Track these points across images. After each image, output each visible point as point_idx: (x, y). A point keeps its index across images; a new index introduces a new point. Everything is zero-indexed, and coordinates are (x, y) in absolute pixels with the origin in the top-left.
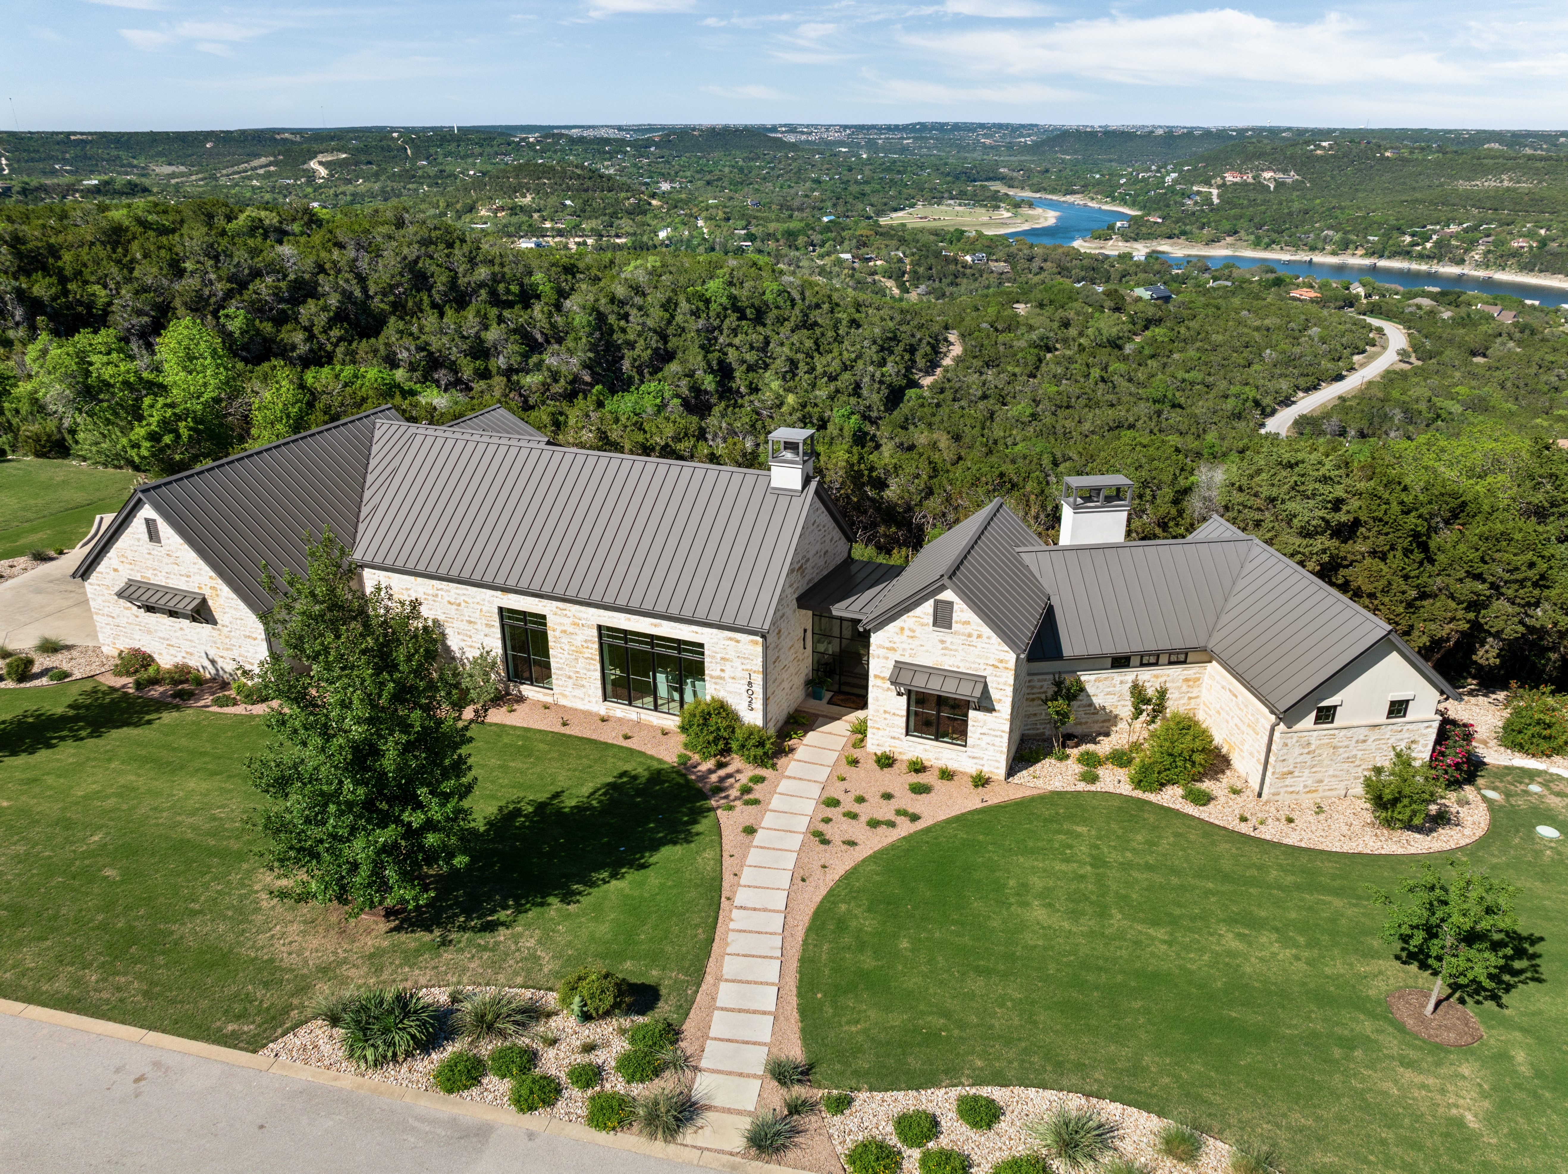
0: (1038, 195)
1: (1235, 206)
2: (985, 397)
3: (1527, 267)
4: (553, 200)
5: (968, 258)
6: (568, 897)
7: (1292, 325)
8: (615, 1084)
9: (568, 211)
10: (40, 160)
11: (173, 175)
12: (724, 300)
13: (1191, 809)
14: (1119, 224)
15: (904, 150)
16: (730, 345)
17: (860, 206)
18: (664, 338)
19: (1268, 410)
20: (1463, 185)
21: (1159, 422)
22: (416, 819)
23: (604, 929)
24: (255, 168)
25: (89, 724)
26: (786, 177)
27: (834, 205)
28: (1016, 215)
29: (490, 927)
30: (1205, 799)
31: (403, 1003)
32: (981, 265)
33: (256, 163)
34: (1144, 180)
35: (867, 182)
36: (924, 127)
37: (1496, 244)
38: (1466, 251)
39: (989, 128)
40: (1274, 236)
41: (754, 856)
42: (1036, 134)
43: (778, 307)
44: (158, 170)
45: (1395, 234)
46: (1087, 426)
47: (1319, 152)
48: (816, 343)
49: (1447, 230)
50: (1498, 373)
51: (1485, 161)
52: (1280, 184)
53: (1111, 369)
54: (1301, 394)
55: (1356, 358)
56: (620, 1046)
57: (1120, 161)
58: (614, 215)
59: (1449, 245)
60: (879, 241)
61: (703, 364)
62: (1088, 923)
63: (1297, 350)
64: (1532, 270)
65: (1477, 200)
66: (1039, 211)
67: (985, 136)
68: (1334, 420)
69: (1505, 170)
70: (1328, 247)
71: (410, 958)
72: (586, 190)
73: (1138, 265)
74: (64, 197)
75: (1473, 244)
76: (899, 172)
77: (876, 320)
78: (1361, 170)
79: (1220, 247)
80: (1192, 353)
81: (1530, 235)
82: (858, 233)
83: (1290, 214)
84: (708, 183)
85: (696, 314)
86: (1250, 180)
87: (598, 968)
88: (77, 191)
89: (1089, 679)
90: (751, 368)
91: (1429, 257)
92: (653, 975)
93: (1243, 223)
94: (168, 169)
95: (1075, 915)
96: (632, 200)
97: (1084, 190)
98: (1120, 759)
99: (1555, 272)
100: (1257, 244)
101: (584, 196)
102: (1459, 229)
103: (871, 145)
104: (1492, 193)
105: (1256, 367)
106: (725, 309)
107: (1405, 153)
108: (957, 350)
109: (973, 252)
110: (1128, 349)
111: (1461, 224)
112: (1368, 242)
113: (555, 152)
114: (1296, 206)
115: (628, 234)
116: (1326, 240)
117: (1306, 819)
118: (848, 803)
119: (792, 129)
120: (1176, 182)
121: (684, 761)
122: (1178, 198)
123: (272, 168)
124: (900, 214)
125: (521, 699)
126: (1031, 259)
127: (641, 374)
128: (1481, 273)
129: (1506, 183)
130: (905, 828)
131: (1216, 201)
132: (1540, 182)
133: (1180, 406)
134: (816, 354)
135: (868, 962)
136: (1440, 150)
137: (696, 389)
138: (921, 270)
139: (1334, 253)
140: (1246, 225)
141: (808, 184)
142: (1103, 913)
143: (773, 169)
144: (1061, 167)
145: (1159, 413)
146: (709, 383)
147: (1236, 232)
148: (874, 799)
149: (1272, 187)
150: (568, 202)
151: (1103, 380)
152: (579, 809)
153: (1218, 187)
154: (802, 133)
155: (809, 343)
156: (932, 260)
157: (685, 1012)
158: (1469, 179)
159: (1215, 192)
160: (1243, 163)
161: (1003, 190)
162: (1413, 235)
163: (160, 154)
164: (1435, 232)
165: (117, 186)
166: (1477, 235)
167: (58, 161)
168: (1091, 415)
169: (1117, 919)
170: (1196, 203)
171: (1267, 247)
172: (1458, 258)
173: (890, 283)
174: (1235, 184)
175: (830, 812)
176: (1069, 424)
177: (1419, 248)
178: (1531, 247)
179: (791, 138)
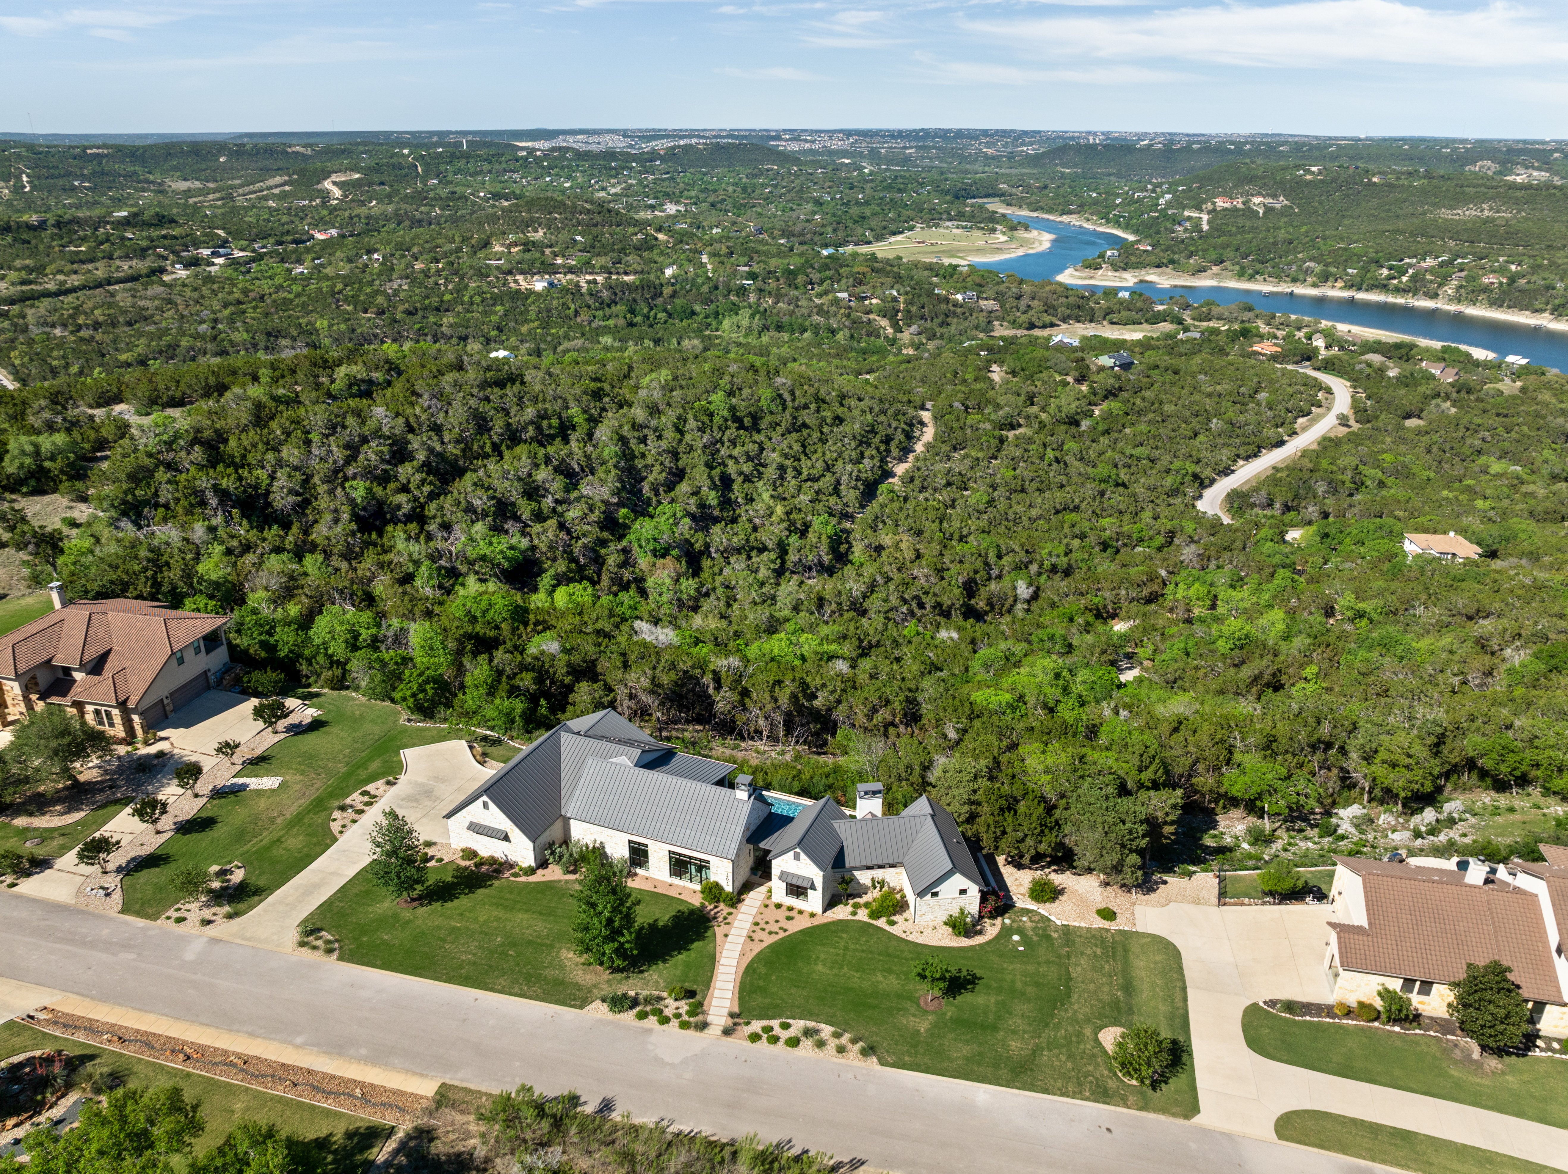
0: (1035, 214)
1: (1223, 233)
2: (949, 484)
3: (1496, 303)
4: (564, 236)
5: (959, 297)
6: (665, 961)
7: (1243, 390)
8: (686, 1018)
9: (579, 247)
10: (60, 176)
11: (188, 193)
12: (725, 413)
13: (887, 928)
14: (1109, 253)
15: (906, 160)
16: (731, 456)
17: (860, 231)
18: (675, 455)
19: (1207, 482)
20: (1446, 214)
21: (1101, 502)
22: (622, 940)
23: (678, 972)
24: (270, 188)
25: (467, 887)
26: (788, 197)
27: (835, 230)
28: (1011, 238)
29: (642, 972)
30: (892, 923)
31: (625, 996)
32: (971, 303)
33: (271, 182)
34: (1139, 200)
35: (867, 203)
36: (927, 134)
37: (1468, 279)
38: (1440, 285)
39: (992, 136)
40: (1259, 266)
41: (727, 946)
42: (1038, 142)
43: (771, 413)
44: (173, 185)
45: (1373, 267)
46: (1034, 512)
47: (1308, 177)
48: (804, 446)
49: (1423, 265)
50: (1427, 437)
51: (1467, 190)
52: (1269, 210)
53: (1065, 447)
54: (1241, 462)
55: (1301, 420)
56: (686, 1008)
57: (1119, 175)
58: (622, 250)
59: (1423, 279)
60: (875, 279)
61: (708, 482)
62: (835, 971)
63: (1242, 418)
64: (1501, 306)
65: (1454, 231)
66: (1034, 234)
67: (988, 145)
68: (1263, 493)
69: (1486, 199)
70: (1309, 279)
71: (620, 982)
72: (595, 225)
73: (1121, 302)
74: (96, 229)
75: (1445, 279)
76: (900, 191)
77: (856, 413)
78: (1348, 196)
79: (1206, 278)
80: (1143, 427)
81: (1502, 270)
82: (855, 270)
83: (1275, 244)
84: (713, 205)
85: (702, 430)
86: (1240, 206)
87: (679, 986)
88: (108, 223)
89: (857, 874)
90: (747, 479)
91: (1404, 291)
92: (695, 987)
93: (1229, 253)
94: (183, 185)
95: (832, 968)
96: (639, 236)
97: (1080, 210)
98: (867, 905)
99: (1523, 308)
100: (1241, 275)
101: (594, 231)
102: (1435, 262)
103: (874, 155)
104: (1469, 225)
105: (1201, 438)
106: (726, 420)
107: (1392, 178)
108: (928, 434)
109: (964, 289)
110: (1085, 424)
111: (1437, 257)
112: (1347, 274)
113: (563, 168)
114: (1282, 235)
115: (636, 273)
116: (1308, 272)
117: (928, 932)
118: (762, 925)
119: (796, 135)
120: (1169, 204)
121: (703, 906)
122: (1169, 225)
123: (287, 188)
124: (899, 238)
125: (636, 874)
126: (1019, 297)
127: (657, 494)
128: (1452, 308)
129: (1486, 213)
130: (782, 934)
131: (1205, 227)
132: (1519, 212)
133: (1124, 485)
134: (803, 457)
135: (761, 983)
136: (1428, 176)
137: (702, 506)
138: (914, 309)
139: (1315, 285)
140: (1232, 254)
141: (809, 207)
142: (841, 967)
143: (775, 186)
144: (1059, 183)
145: (1102, 494)
146: (712, 498)
147: (1222, 262)
148: (772, 922)
149: (1261, 212)
150: (578, 238)
151: (1057, 461)
152: (664, 926)
153: (1209, 213)
154: (806, 141)
155: (797, 447)
156: (924, 299)
157: (704, 998)
158: (1452, 208)
159: (1205, 217)
160: (1235, 186)
161: (1002, 210)
162: (1390, 269)
163: (175, 169)
164: (1410, 266)
165: (146, 217)
166: (1450, 269)
167: (76, 177)
168: (1040, 500)
169: (846, 969)
170: (1186, 230)
171: (1251, 278)
172: (1432, 292)
173: (884, 322)
174: (1225, 209)
175: (757, 928)
176: (1019, 509)
177: (1395, 282)
178: (1501, 283)
179: (795, 147)
